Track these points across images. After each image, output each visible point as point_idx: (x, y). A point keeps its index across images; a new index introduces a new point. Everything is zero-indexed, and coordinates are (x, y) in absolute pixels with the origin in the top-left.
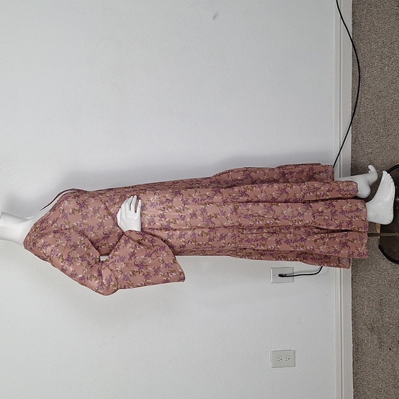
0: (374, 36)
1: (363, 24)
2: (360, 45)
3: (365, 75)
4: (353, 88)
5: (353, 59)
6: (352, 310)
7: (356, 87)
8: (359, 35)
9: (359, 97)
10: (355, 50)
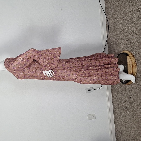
0: (112, 12)
1: (108, 9)
2: (108, 15)
3: (110, 25)
4: (107, 29)
5: (106, 20)
6: (112, 99)
7: (108, 29)
8: (107, 12)
9: (109, 32)
10: (106, 17)
